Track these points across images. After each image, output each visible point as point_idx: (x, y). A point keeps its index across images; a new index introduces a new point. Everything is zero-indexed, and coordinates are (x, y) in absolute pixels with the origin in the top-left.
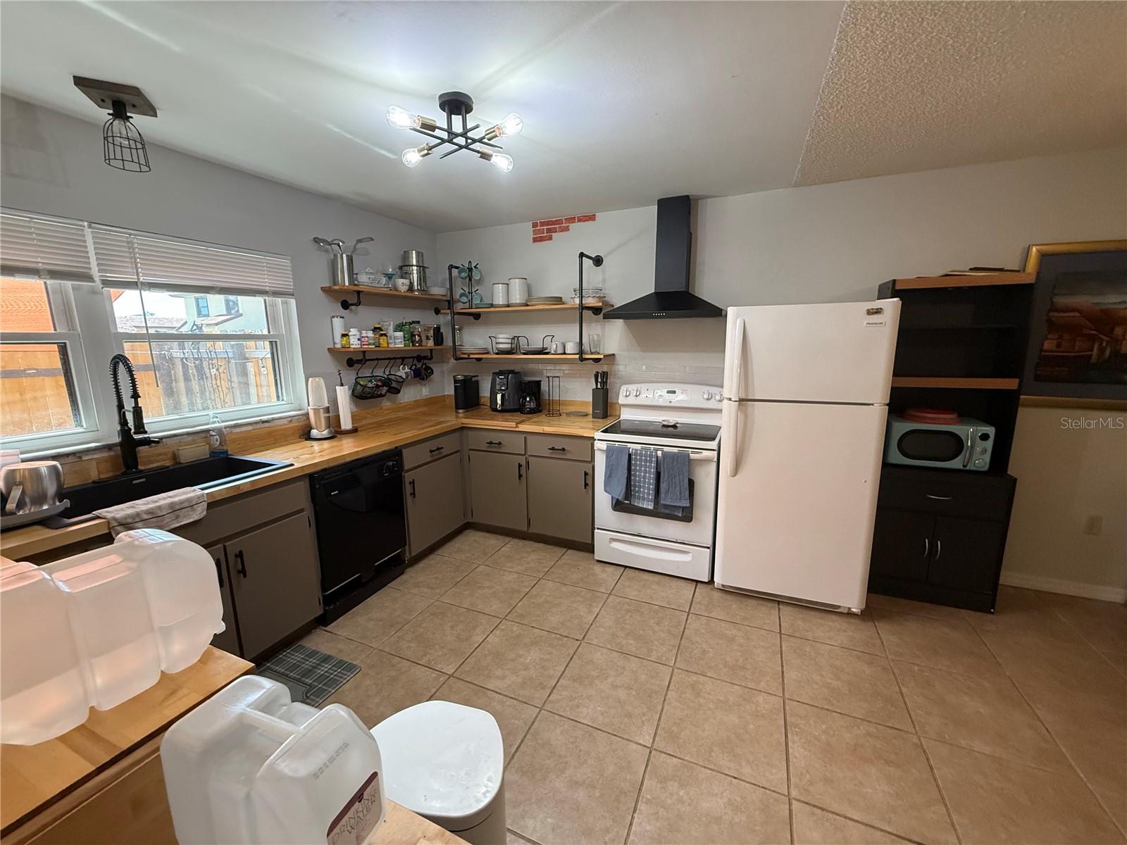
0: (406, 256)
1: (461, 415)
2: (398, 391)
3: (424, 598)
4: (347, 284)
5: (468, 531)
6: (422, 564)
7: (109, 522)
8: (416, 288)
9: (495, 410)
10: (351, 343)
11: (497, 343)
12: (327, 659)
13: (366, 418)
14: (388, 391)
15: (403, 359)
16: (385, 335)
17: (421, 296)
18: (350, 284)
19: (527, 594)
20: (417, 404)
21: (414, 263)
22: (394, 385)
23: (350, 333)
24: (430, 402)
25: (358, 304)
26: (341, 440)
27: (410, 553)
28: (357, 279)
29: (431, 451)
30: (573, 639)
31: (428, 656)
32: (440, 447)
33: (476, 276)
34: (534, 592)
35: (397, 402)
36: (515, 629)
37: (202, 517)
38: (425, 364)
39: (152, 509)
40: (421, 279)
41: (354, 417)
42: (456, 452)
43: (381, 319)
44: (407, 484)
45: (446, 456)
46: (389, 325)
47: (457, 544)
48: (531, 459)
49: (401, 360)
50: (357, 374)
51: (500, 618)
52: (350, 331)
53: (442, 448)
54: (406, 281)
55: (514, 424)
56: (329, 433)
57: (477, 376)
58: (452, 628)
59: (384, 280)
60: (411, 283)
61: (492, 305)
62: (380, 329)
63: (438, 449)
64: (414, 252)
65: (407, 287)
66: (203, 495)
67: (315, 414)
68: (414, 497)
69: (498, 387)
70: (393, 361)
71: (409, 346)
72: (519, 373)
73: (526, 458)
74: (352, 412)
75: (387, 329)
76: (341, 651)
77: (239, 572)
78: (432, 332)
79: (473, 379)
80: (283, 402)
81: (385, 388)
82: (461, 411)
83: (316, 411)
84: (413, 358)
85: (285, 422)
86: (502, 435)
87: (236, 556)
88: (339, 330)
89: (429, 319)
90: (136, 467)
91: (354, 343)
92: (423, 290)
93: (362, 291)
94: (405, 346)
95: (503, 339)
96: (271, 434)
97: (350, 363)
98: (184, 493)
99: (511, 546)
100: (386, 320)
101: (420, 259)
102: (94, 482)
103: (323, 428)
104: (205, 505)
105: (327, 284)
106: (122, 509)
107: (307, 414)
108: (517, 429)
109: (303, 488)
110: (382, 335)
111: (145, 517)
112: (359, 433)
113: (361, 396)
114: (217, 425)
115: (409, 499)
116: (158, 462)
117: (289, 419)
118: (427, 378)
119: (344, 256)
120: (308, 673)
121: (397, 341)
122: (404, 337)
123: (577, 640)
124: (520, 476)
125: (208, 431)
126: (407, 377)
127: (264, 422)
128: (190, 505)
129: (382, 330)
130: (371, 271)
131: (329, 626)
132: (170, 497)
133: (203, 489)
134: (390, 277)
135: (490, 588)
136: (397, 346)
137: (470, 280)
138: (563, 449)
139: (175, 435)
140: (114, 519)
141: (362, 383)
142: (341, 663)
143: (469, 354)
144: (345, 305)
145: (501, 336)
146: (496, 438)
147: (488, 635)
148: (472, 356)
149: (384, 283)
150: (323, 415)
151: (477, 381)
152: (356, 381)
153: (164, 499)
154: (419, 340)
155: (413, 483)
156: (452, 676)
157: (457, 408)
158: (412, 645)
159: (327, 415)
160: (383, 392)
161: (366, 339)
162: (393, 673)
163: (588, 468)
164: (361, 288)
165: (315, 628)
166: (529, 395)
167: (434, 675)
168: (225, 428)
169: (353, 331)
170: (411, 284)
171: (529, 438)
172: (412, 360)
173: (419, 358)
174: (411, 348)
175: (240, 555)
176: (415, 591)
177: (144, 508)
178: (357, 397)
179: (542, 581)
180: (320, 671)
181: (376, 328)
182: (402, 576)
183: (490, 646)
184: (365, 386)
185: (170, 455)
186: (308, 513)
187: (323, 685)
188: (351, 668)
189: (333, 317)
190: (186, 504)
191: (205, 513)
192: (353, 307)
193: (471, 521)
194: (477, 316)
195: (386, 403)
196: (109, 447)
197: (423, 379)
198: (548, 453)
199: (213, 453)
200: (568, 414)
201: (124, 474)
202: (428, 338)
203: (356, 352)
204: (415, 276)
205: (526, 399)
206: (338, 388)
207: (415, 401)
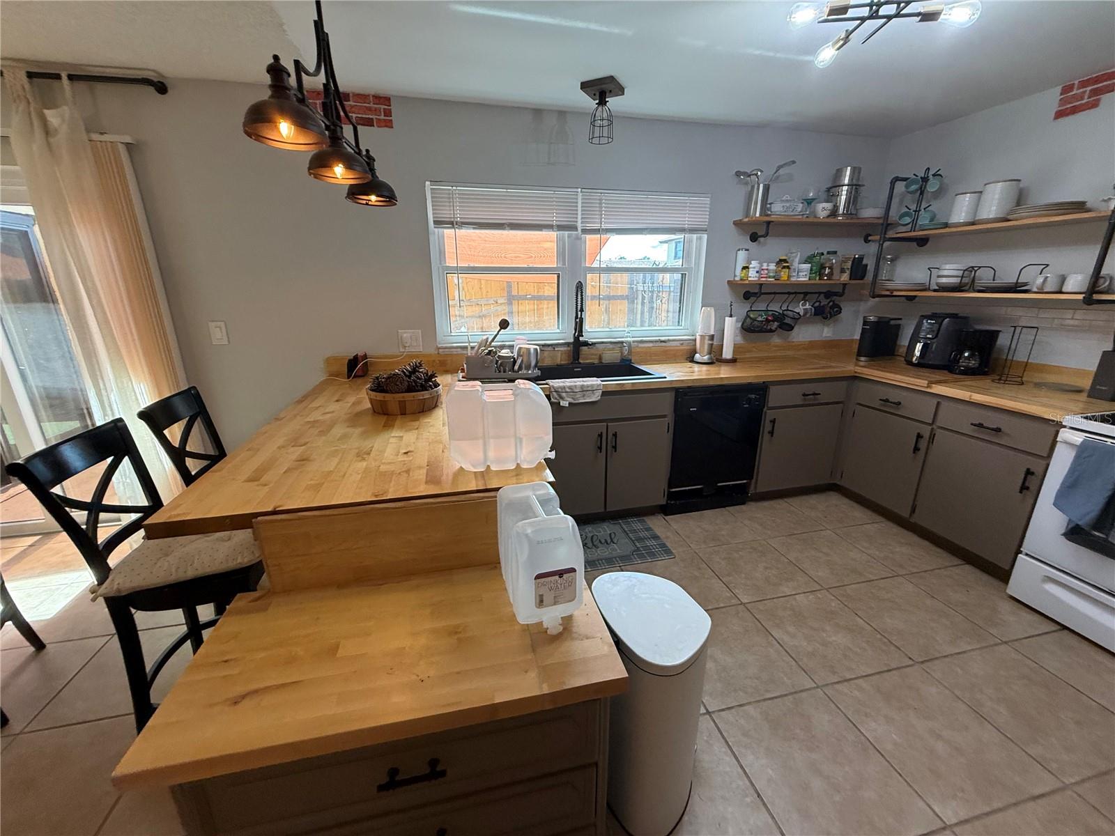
0: (839, 173)
1: (862, 364)
2: (791, 328)
3: (752, 532)
4: (758, 215)
5: (831, 493)
6: (766, 504)
7: (550, 388)
8: (841, 211)
9: (910, 363)
10: (750, 275)
11: (939, 276)
12: (656, 537)
13: (750, 351)
14: (780, 327)
15: (806, 294)
16: (788, 267)
17: (847, 221)
18: (760, 215)
19: (869, 581)
20: (812, 345)
21: (846, 181)
22: (788, 321)
23: (751, 266)
24: (830, 345)
25: (766, 235)
26: (720, 366)
27: (756, 488)
28: (769, 209)
29: (804, 395)
30: (906, 655)
31: (731, 578)
32: (817, 392)
33: (932, 187)
34: (882, 583)
35: (789, 340)
36: (833, 605)
37: (597, 400)
38: (833, 301)
39: (572, 386)
40: (849, 202)
41: (737, 348)
42: (837, 403)
43: (790, 250)
44: (767, 421)
45: (822, 404)
46: (796, 257)
47: (813, 500)
48: (938, 432)
49: (802, 296)
50: (751, 307)
51: (822, 586)
52: (751, 263)
53: (820, 394)
54: (829, 206)
55: (925, 383)
56: (709, 359)
57: (901, 319)
58: (766, 568)
59: (800, 207)
60: (835, 206)
61: (946, 225)
62: (785, 261)
63: (814, 394)
64: (849, 168)
65: (829, 212)
66: (600, 385)
67: (701, 339)
68: (772, 436)
69: (922, 335)
70: (792, 296)
71: (815, 280)
72: (965, 318)
73: (932, 429)
74: (735, 344)
75: (793, 260)
76: (667, 537)
77: (613, 447)
78: (850, 263)
79: (892, 322)
80: (681, 328)
81: (776, 323)
82: (863, 359)
83: (702, 337)
84: (820, 293)
85: (679, 345)
86: (905, 393)
87: (613, 435)
88: (741, 263)
89: (851, 248)
90: (578, 360)
91: (753, 275)
92: (851, 214)
93: (772, 222)
94: (809, 279)
95: (949, 270)
96: (665, 352)
97: (747, 296)
98: (592, 381)
99: (876, 526)
100: (794, 251)
101: (856, 174)
102: (557, 365)
103: (705, 353)
104: (601, 391)
105: (739, 216)
106: (558, 382)
107: (695, 340)
108: (929, 390)
109: (669, 398)
110: (784, 267)
111: (568, 390)
112: (738, 364)
113: (749, 328)
114: (629, 339)
115: (766, 437)
116: (591, 359)
117: (681, 342)
118: (831, 317)
119: (761, 186)
120: (640, 539)
121: (802, 273)
122: (811, 270)
123: (910, 658)
124: (916, 449)
125: (622, 342)
126: (805, 314)
127: (662, 341)
128: (592, 390)
129: (787, 263)
130: (789, 198)
131: (669, 517)
132: (583, 381)
133: (602, 381)
134: (809, 202)
135: (827, 555)
136: (798, 279)
137: (922, 193)
138: (998, 430)
139: (603, 343)
140: (553, 387)
141: (752, 316)
142: (663, 545)
143: (892, 291)
144: (754, 238)
145: (948, 267)
146: (894, 396)
147: (800, 594)
148: (895, 293)
149: (800, 210)
150: (707, 342)
151: (898, 327)
152: (747, 314)
153: (580, 382)
154: (829, 273)
155: (773, 422)
156: (744, 604)
157: (859, 354)
158: (723, 563)
159: (711, 342)
160: (773, 328)
161: (766, 271)
162: (697, 574)
163: (1037, 466)
164: (773, 218)
165: (659, 513)
166: (970, 349)
167: (728, 595)
168: (634, 342)
169: (754, 264)
170: (836, 208)
171: (944, 404)
172: (817, 295)
173: (828, 295)
174: (817, 281)
175: (615, 435)
176: (747, 522)
177: (568, 384)
178: (745, 330)
179: (900, 579)
180: (648, 543)
181: (781, 260)
182: (742, 506)
183: (794, 603)
184: (754, 320)
185: (598, 357)
186: (670, 419)
187: (646, 553)
188: (668, 552)
189: (739, 250)
190: (589, 389)
191: (599, 397)
192: (762, 239)
193: (838, 483)
194: (922, 242)
195: (776, 340)
196: (568, 344)
197: (825, 318)
198: (969, 430)
199: (623, 360)
200: (1038, 385)
201: (572, 363)
202: (843, 271)
203: (752, 284)
204: (843, 198)
205: (962, 353)
206: (727, 319)
207: (810, 342)
